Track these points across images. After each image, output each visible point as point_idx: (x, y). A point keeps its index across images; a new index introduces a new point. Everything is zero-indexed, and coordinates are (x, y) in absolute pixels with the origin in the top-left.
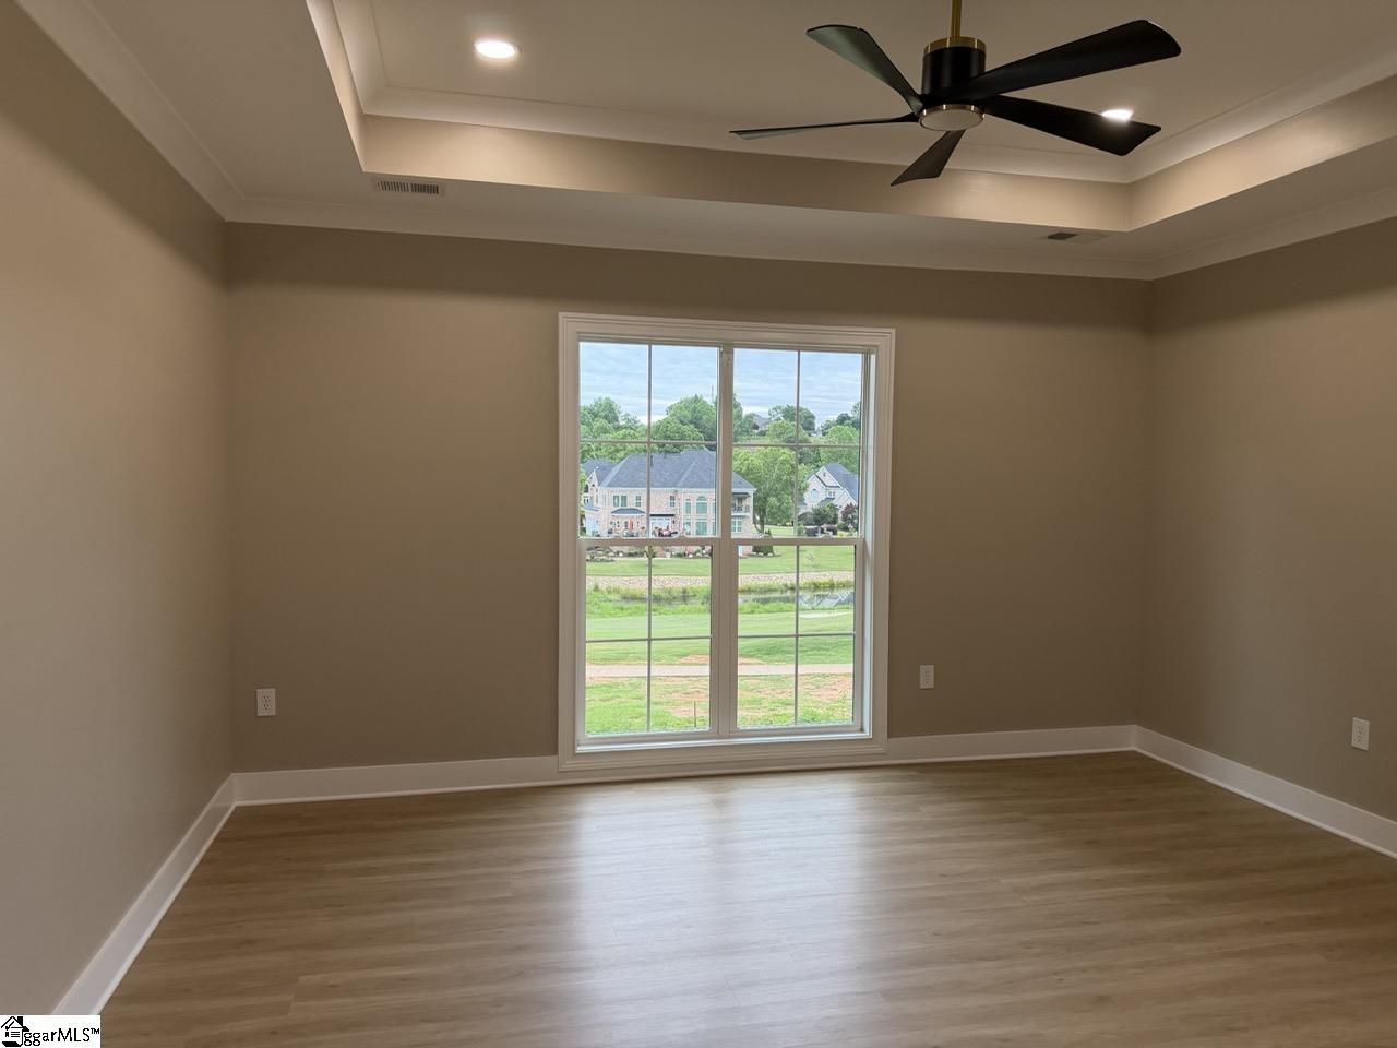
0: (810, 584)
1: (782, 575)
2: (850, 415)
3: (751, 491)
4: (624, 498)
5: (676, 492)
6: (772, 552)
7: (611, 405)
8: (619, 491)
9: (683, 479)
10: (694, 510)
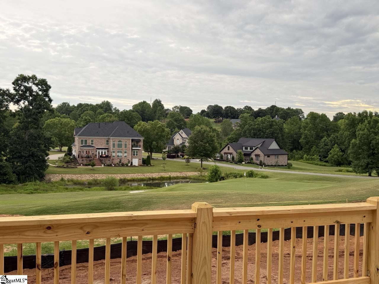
0: (160, 178)
1: (150, 174)
2: (206, 110)
3: (142, 139)
4: (86, 141)
5: (109, 139)
6: (150, 164)
7: (108, 104)
8: (84, 138)
9: (112, 134)
10: (116, 147)
